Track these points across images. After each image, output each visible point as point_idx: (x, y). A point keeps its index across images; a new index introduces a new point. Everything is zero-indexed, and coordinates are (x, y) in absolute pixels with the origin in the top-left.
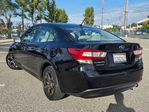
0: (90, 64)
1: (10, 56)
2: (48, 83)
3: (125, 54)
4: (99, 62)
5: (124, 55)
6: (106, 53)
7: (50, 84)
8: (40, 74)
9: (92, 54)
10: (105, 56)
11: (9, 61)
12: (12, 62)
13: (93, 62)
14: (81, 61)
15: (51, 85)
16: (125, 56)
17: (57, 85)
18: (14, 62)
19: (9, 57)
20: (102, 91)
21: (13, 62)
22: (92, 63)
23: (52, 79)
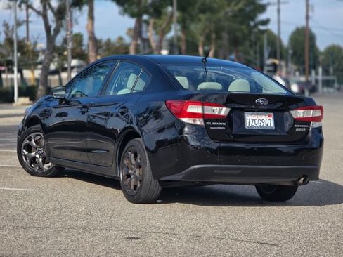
0: (199, 125)
1: (30, 139)
2: (130, 172)
3: (273, 116)
4: (214, 123)
5: (269, 116)
6: (229, 110)
7: (135, 172)
8: (114, 162)
9: (203, 110)
10: (226, 114)
11: (26, 152)
12: (33, 154)
13: (205, 122)
14: (185, 120)
15: (137, 173)
16: (271, 118)
17: (148, 168)
18: (40, 155)
19: (26, 142)
20: (218, 171)
21: (38, 156)
22: (203, 123)
23: (139, 161)
